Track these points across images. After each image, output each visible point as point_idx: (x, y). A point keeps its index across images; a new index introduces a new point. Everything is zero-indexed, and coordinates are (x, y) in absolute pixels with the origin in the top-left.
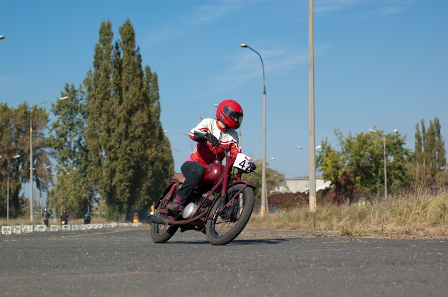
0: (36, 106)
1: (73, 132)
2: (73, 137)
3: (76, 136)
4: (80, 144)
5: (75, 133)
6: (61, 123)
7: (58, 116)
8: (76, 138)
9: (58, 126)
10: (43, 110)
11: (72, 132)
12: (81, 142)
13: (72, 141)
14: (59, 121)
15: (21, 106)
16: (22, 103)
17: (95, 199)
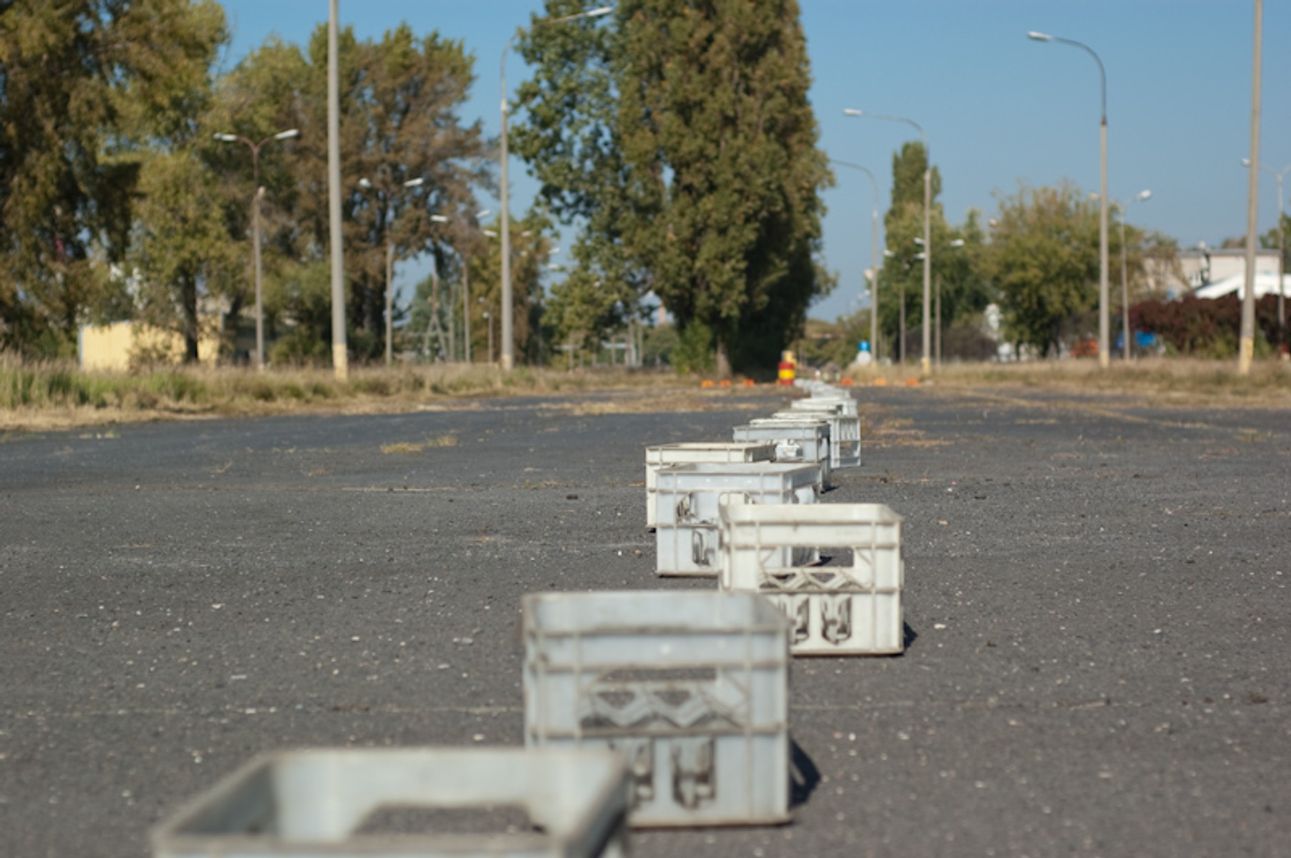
0: (436, 36)
1: (581, 112)
2: (580, 127)
3: (587, 123)
4: (596, 148)
5: (585, 117)
6: (544, 84)
7: (536, 66)
8: (586, 131)
9: (534, 95)
10: (455, 46)
11: (575, 113)
12: (601, 141)
13: (577, 139)
14: (538, 81)
15: (392, 37)
16: (394, 27)
17: (640, 309)
